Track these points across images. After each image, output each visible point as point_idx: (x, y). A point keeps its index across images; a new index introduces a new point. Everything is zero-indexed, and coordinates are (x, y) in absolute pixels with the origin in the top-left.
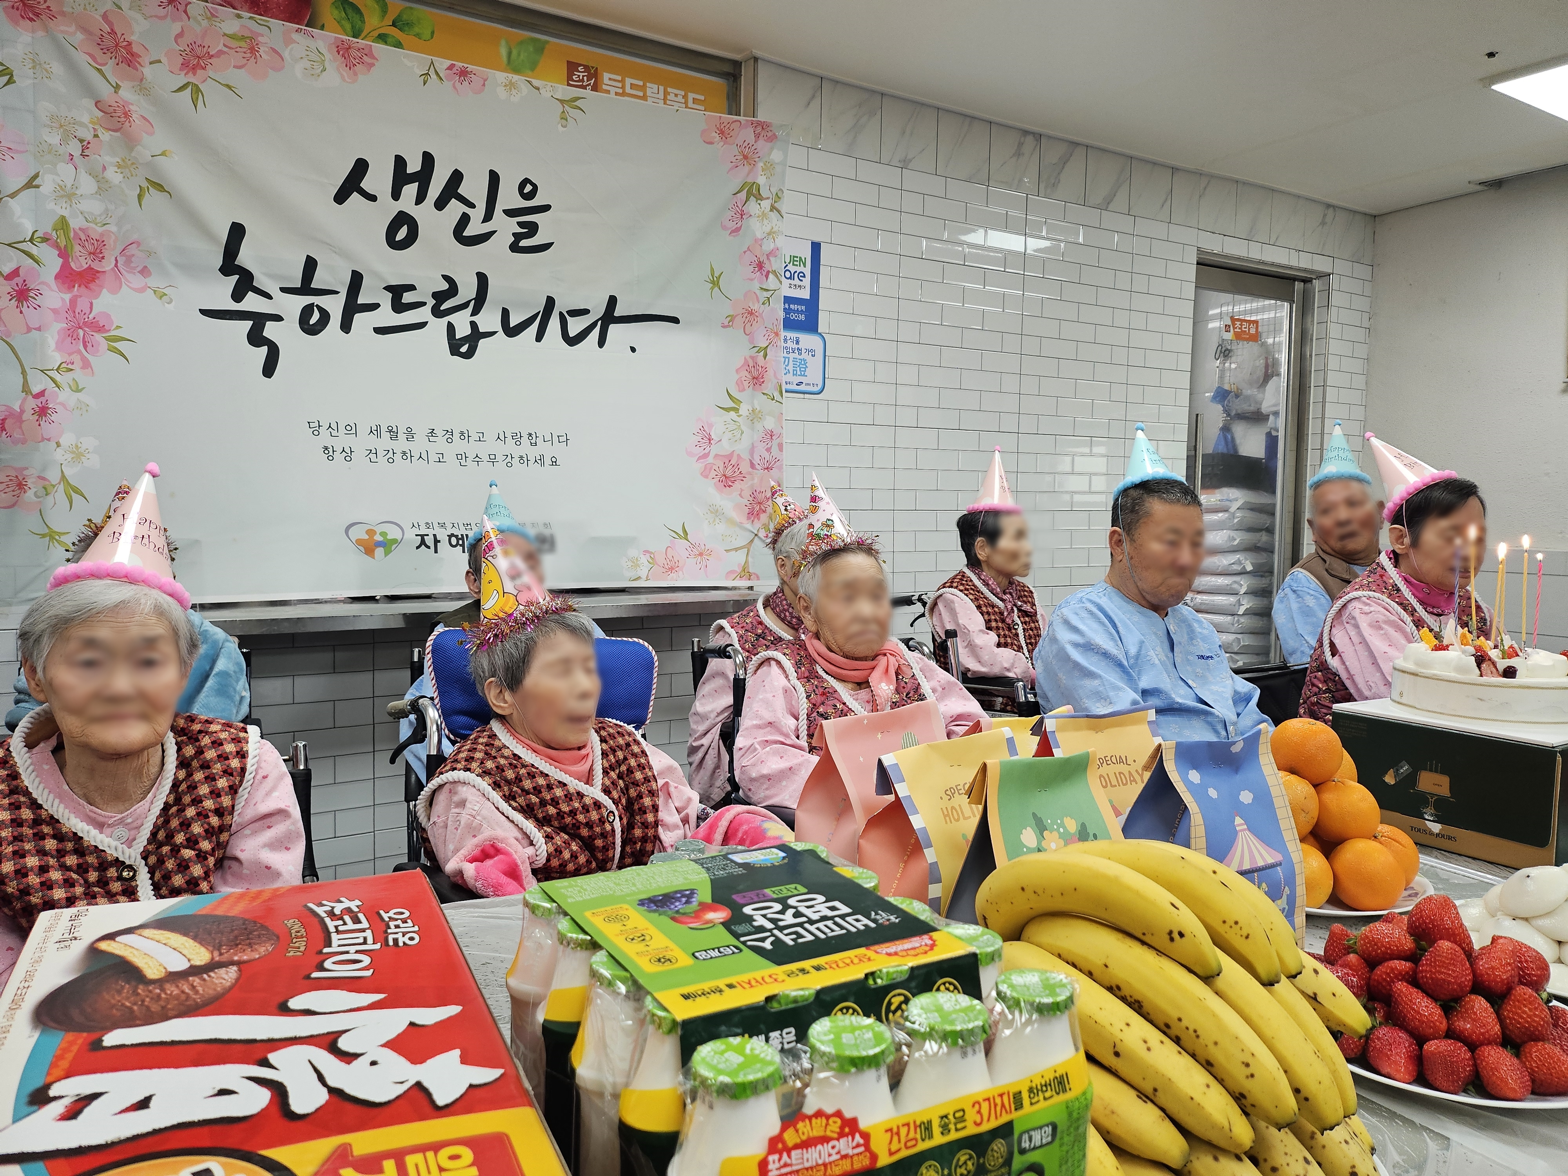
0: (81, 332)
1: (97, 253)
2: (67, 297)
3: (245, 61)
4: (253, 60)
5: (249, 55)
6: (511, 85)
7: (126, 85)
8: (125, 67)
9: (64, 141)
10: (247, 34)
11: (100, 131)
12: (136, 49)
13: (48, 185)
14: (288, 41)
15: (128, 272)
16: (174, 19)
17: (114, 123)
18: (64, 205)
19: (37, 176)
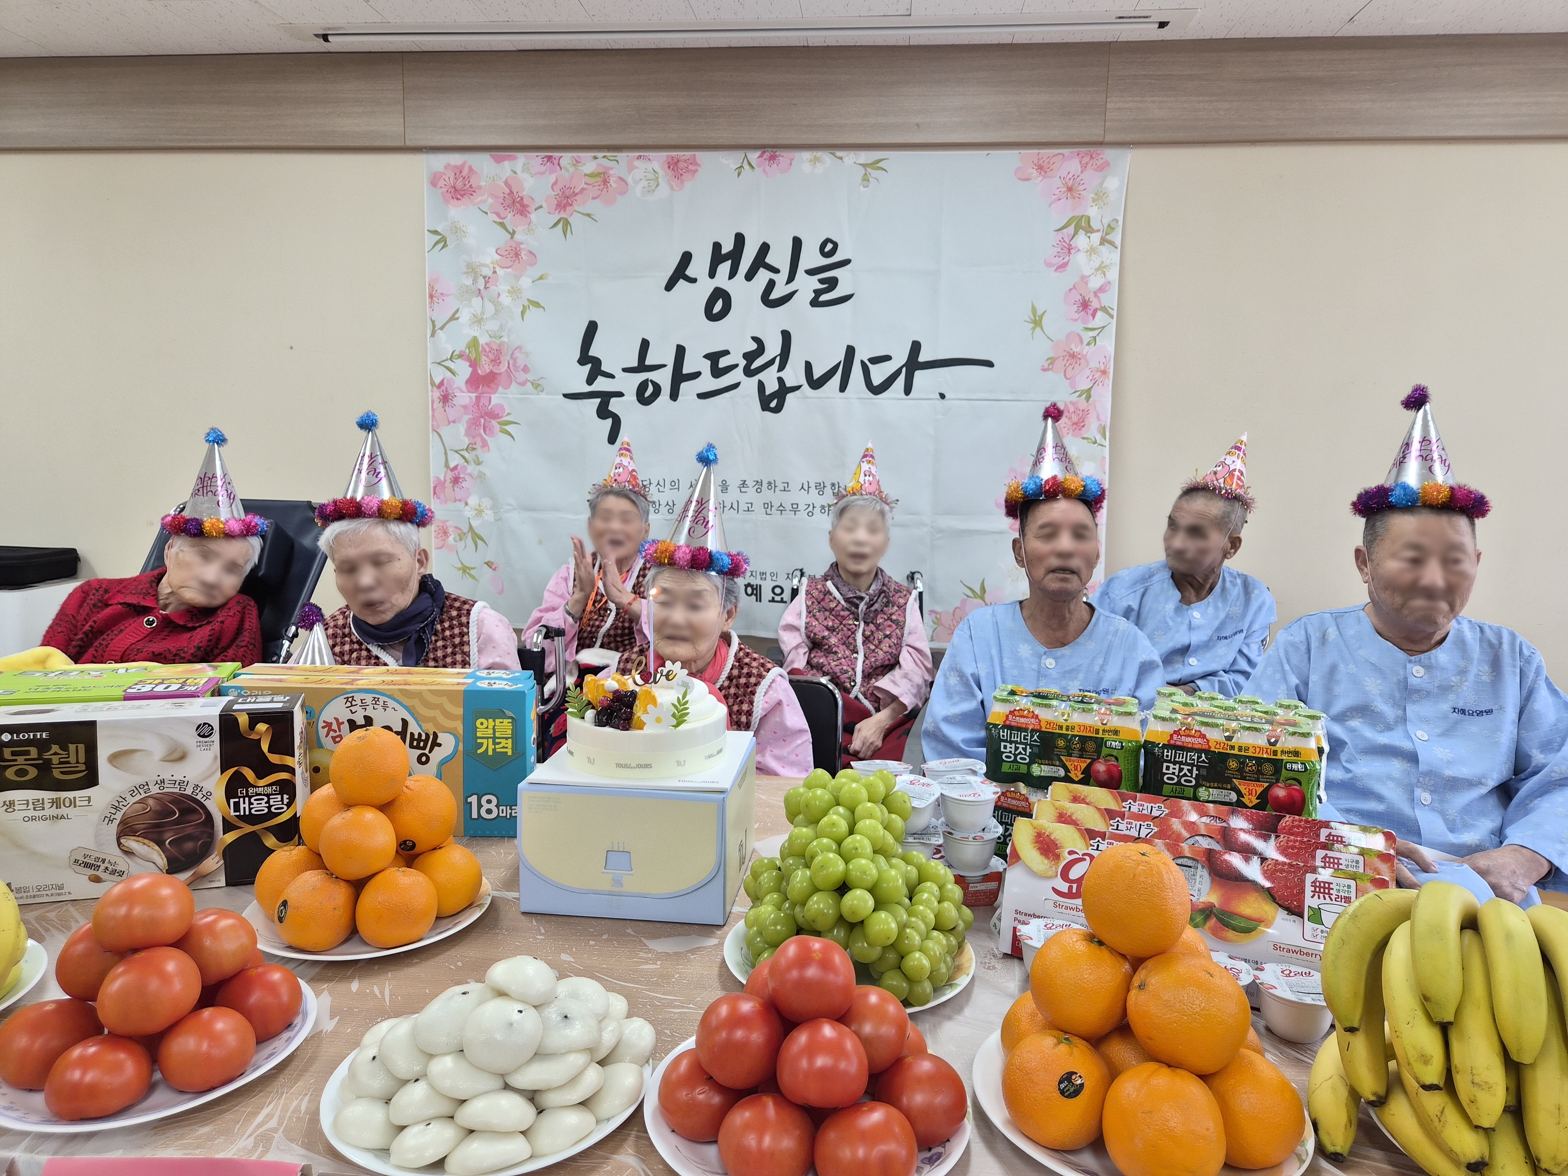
0: (482, 421)
1: (496, 359)
2: (474, 395)
3: (599, 192)
4: (605, 190)
5: (602, 187)
6: (816, 160)
7: (519, 229)
8: (518, 216)
9: (475, 281)
10: (602, 171)
11: (498, 269)
12: (525, 202)
13: (465, 316)
14: (631, 168)
15: (516, 371)
16: (551, 173)
17: (508, 262)
18: (476, 328)
19: (457, 311)
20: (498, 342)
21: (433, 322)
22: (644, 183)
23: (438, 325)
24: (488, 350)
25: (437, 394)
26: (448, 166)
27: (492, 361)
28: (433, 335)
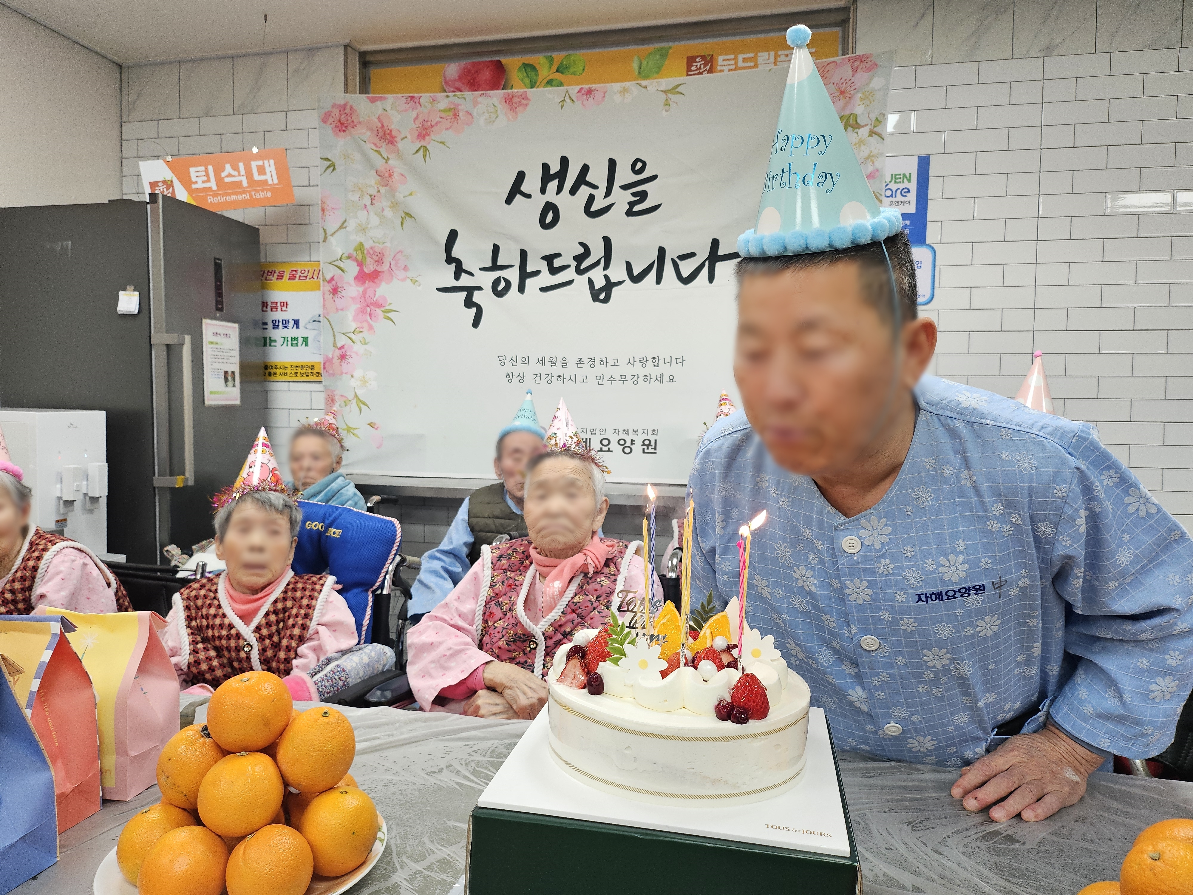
0: (368, 309)
1: (380, 261)
2: (361, 289)
3: (451, 124)
4: (455, 122)
5: (453, 120)
6: (625, 91)
7: (391, 156)
8: (389, 145)
9: (361, 198)
10: (452, 106)
12: (394, 133)
13: (352, 225)
14: (476, 104)
15: (396, 269)
16: (413, 109)
17: (385, 182)
18: (361, 235)
19: (345, 222)
20: (381, 246)
22: (486, 115)
24: (371, 252)
27: (375, 262)
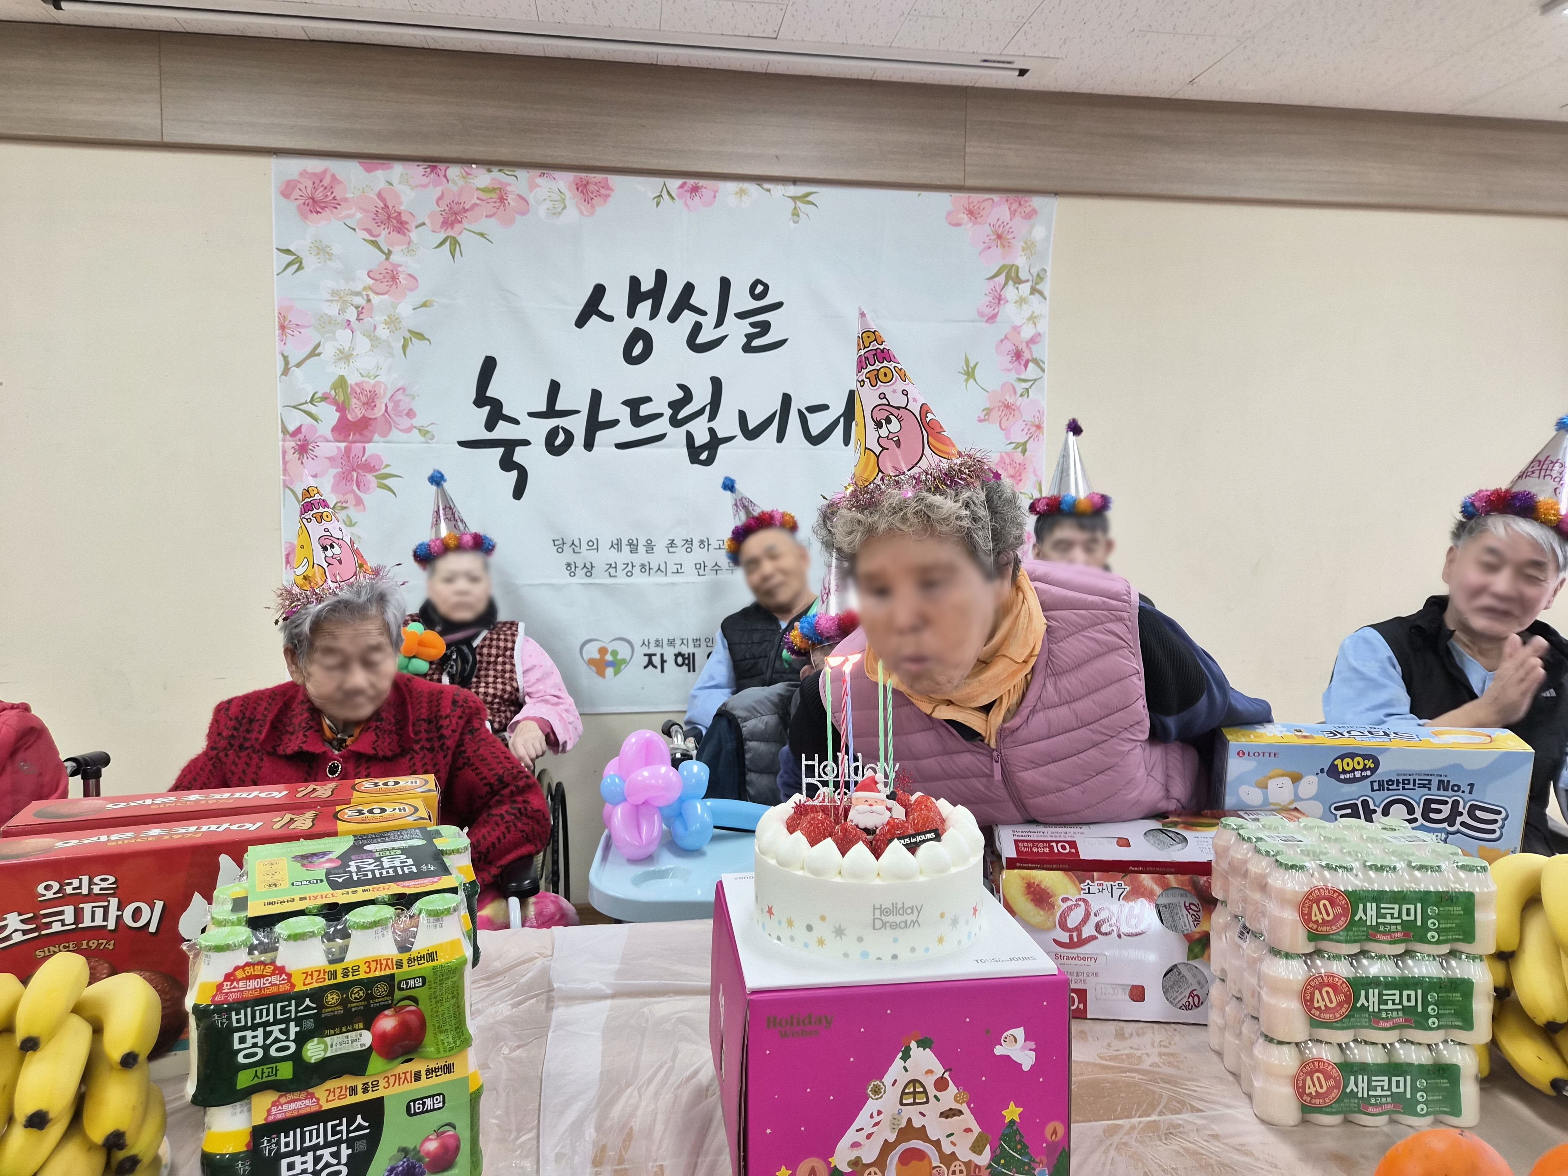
1: (370, 402)
3: (495, 210)
5: (498, 204)
6: (742, 192)
7: (396, 250)
8: (395, 234)
9: (342, 311)
10: (497, 186)
11: (372, 296)
12: (404, 218)
13: (328, 350)
14: (532, 186)
15: (395, 415)
16: (435, 186)
17: (383, 287)
18: (343, 365)
19: (318, 345)
20: (372, 382)
21: (285, 358)
22: (550, 205)
23: (293, 361)
24: (358, 391)
25: (291, 444)
26: (304, 173)
27: (364, 404)
28: (286, 372)
